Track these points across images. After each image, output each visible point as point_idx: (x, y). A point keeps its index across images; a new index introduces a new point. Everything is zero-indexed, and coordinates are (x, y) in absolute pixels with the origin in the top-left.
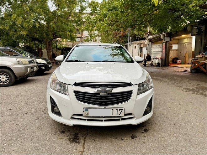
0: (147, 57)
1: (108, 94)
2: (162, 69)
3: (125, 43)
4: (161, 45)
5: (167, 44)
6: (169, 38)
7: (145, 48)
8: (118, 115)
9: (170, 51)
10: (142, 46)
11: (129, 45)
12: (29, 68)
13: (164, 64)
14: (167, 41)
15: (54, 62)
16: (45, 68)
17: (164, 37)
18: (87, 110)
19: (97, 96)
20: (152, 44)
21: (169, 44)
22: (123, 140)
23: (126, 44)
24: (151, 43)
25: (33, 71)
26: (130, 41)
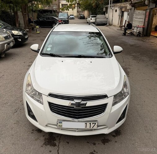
0: (128, 25)
1: (82, 108)
2: (142, 40)
3: (105, 5)
4: (145, 12)
5: (152, 12)
6: (155, 4)
7: (127, 13)
8: (91, 128)
9: (154, 18)
10: (123, 10)
11: (109, 7)
12: (5, 45)
13: (145, 33)
14: (152, 7)
15: (30, 28)
16: (21, 40)
17: (149, 2)
18: (61, 123)
19: (71, 110)
20: (135, 10)
21: (154, 11)
22: (94, 144)
23: (107, 6)
24: (133, 8)
25: (9, 47)
26: (111, 4)
